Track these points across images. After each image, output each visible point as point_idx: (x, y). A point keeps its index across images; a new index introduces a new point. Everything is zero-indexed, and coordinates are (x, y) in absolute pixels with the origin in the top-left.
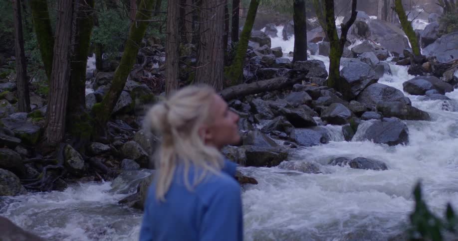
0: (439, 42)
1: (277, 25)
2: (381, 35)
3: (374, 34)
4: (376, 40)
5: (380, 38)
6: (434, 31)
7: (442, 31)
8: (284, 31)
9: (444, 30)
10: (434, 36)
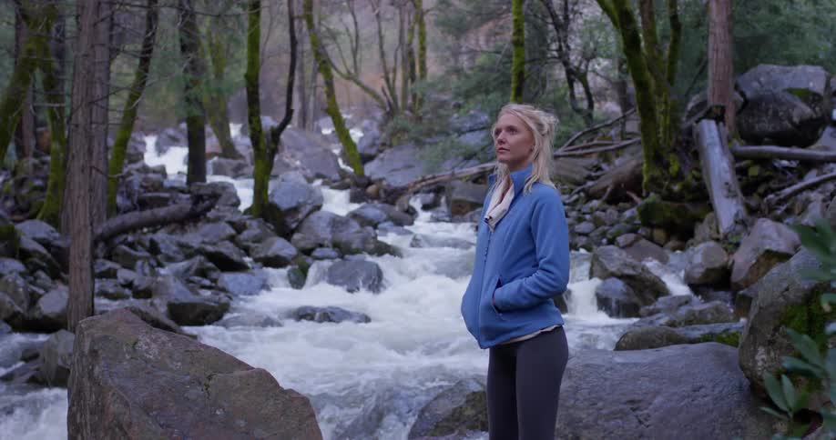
0: (382, 159)
1: (147, 135)
2: (299, 149)
3: (289, 148)
4: (293, 156)
5: (299, 154)
6: (373, 145)
7: (384, 144)
8: (157, 144)
9: (388, 143)
10: (373, 151)
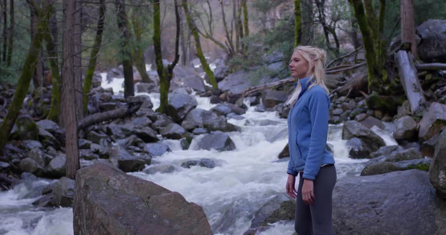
0: (227, 80)
4: (180, 80)
5: (182, 79)
6: (222, 72)
7: (227, 72)
8: (107, 77)
9: (230, 71)
10: (222, 76)
